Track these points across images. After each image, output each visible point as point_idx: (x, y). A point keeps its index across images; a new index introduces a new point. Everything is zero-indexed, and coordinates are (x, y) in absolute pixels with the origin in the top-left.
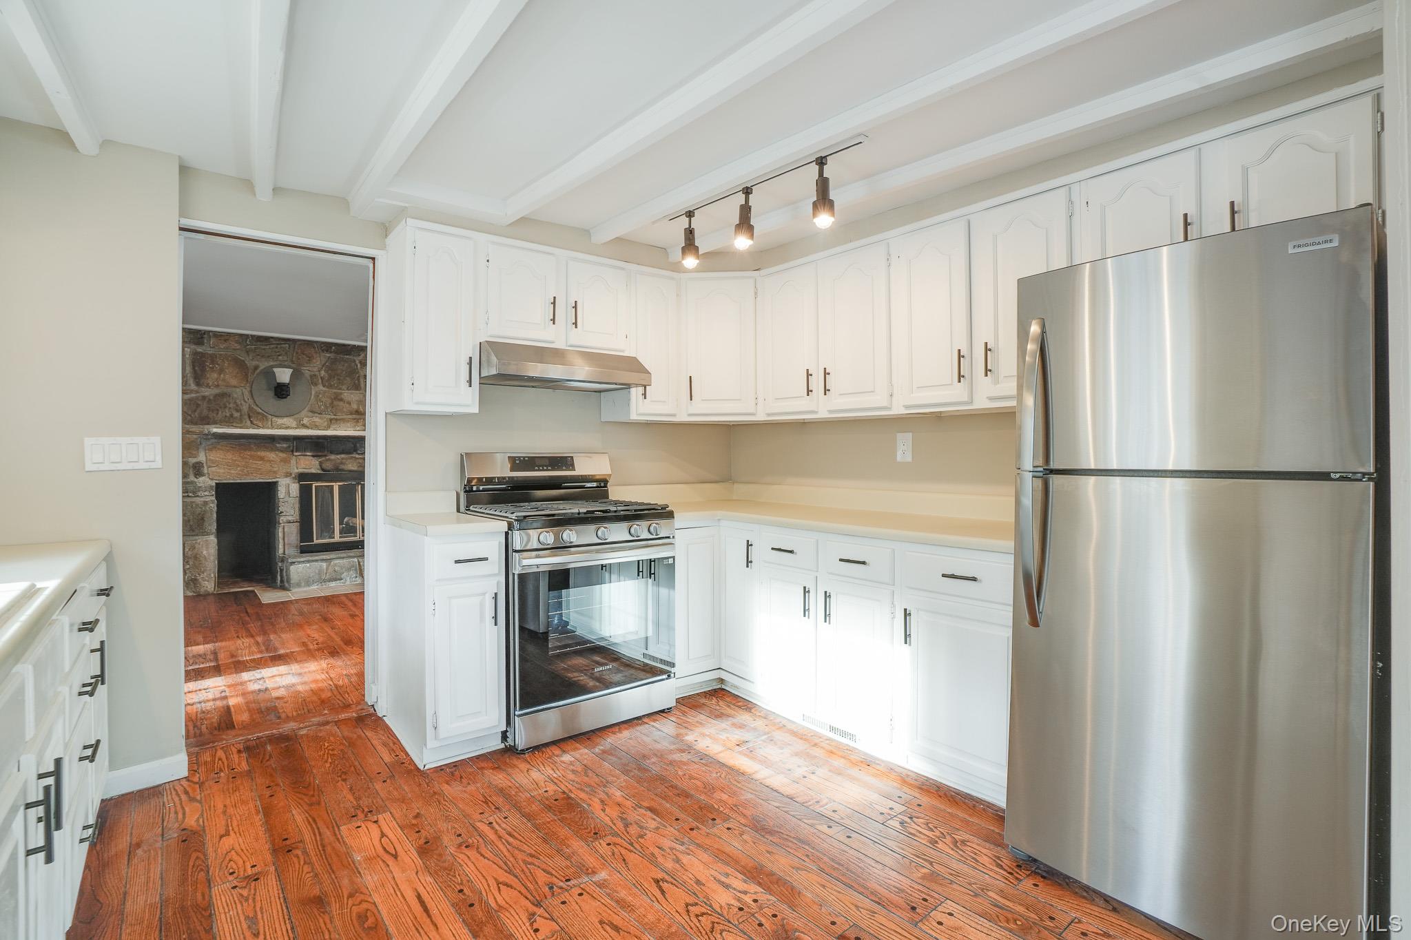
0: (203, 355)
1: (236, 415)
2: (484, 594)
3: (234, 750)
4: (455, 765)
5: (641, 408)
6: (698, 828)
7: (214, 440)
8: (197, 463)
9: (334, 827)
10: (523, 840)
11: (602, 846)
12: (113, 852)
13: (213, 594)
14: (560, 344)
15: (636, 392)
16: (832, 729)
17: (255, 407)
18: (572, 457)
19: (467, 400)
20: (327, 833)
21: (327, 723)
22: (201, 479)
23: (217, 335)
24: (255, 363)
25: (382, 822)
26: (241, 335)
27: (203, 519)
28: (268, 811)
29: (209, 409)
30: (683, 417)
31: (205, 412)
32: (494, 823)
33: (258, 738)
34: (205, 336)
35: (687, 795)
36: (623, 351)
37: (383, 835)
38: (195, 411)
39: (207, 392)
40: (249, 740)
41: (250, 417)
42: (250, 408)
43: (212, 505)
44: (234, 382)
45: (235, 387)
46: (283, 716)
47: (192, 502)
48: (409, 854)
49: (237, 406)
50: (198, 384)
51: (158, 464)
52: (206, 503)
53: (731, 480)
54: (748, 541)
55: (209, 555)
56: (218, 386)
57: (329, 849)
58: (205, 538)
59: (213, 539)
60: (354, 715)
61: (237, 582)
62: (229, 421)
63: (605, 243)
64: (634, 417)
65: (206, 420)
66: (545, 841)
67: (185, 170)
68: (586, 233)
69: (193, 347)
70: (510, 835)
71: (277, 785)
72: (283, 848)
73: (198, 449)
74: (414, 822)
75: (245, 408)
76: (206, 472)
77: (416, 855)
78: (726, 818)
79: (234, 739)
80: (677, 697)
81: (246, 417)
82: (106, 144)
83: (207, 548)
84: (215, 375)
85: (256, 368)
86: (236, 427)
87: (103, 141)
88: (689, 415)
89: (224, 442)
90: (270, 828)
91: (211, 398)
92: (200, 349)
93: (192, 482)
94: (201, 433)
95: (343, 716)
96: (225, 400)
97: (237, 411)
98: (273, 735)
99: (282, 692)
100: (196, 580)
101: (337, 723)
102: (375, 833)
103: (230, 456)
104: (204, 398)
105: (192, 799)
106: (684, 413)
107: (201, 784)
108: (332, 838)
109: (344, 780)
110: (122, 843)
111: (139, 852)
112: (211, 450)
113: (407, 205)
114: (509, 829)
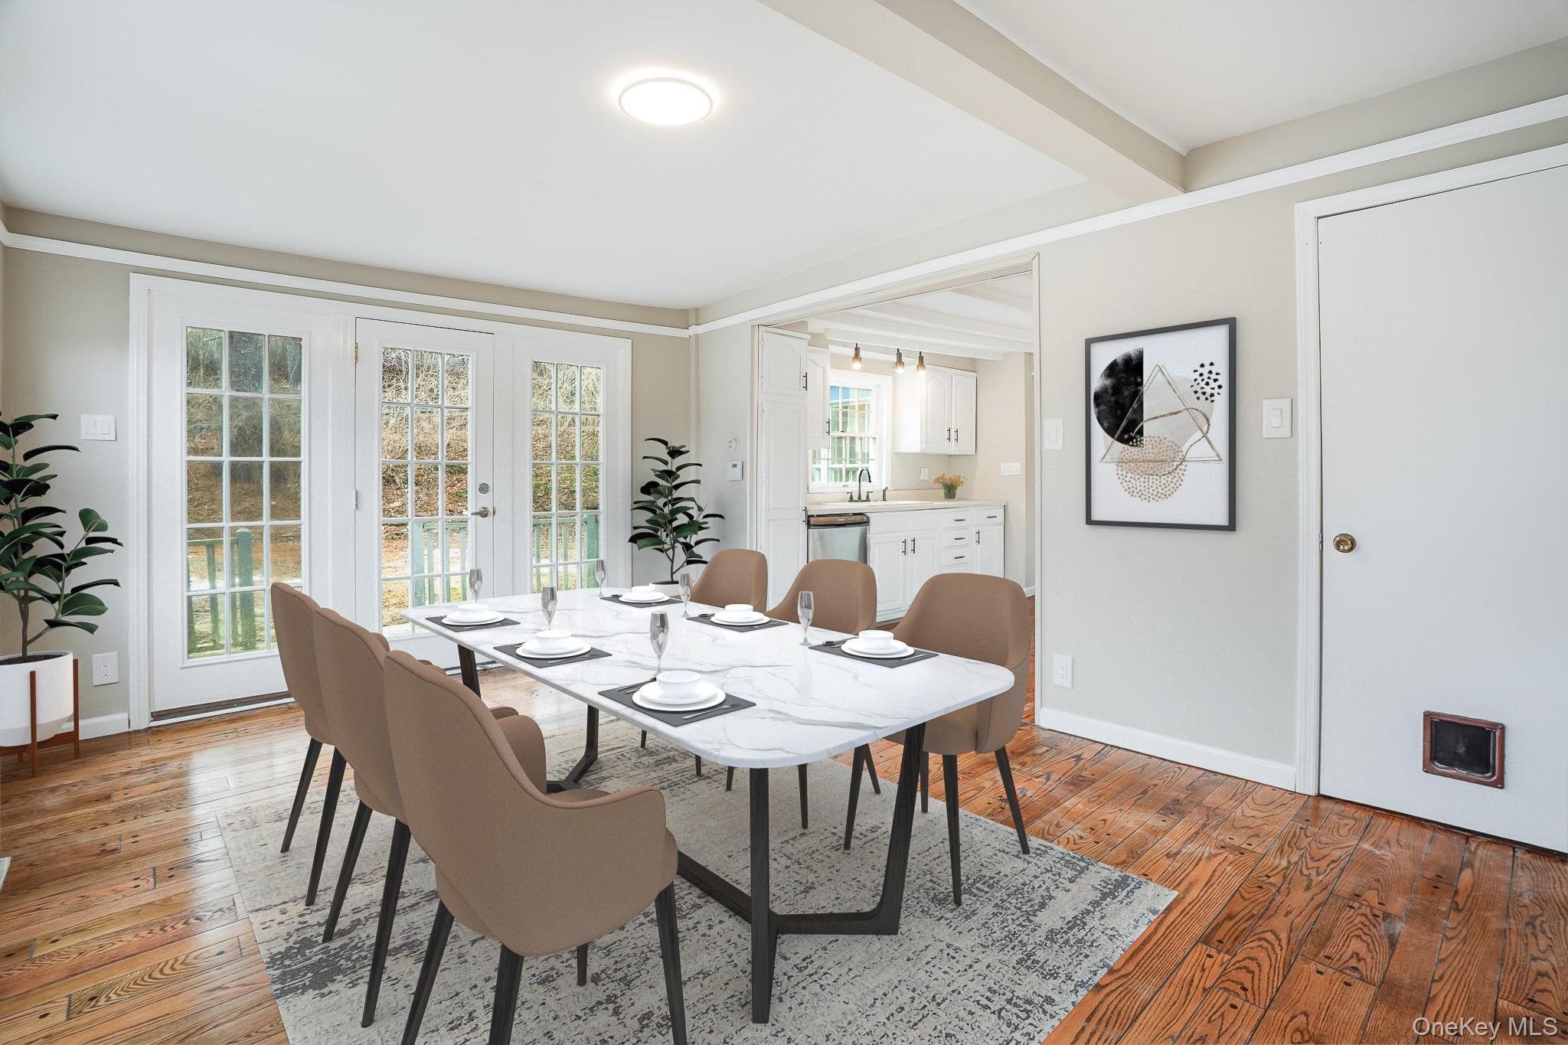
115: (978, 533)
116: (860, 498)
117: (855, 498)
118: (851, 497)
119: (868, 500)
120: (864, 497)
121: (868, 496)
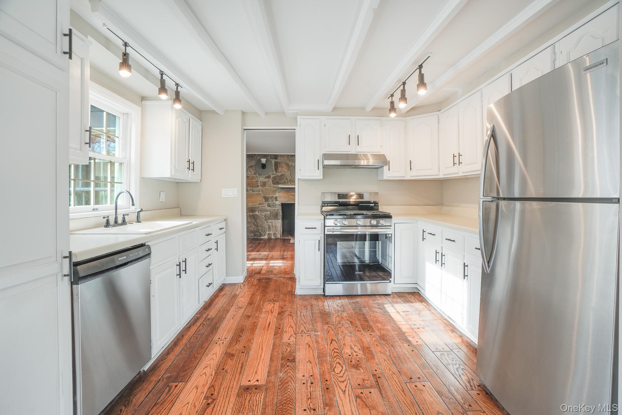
0: (277, 162)
1: (286, 181)
2: (316, 240)
3: (256, 279)
4: (305, 295)
5: (388, 174)
6: (361, 331)
7: (280, 190)
8: (276, 197)
9: (264, 302)
10: (306, 318)
11: (326, 327)
12: (220, 295)
13: (280, 239)
14: (353, 152)
15: (386, 168)
16: (448, 317)
17: (291, 178)
18: (363, 194)
19: (318, 174)
20: (262, 303)
21: (282, 277)
22: (277, 202)
23: (281, 156)
24: (291, 164)
25: (276, 304)
26: (288, 155)
27: (277, 214)
28: (253, 295)
29: (279, 180)
30: (408, 178)
31: (278, 181)
32: (302, 312)
33: (263, 277)
34: (278, 156)
35: (367, 321)
36: (380, 152)
37: (273, 307)
38: (275, 180)
39: (279, 174)
40: (261, 277)
41: (290, 182)
42: (290, 179)
43: (280, 210)
44: (285, 171)
45: (286, 172)
46: (273, 273)
47: (274, 209)
48: (276, 313)
49: (287, 178)
50: (276, 172)
51: (237, 196)
52: (278, 209)
53: (443, 205)
54: (423, 230)
55: (279, 226)
56: (281, 172)
57: (259, 306)
58: (278, 221)
59: (280, 221)
60: (290, 277)
61: (288, 236)
62: (284, 183)
63: (370, 111)
64: (385, 178)
65: (278, 183)
66: (312, 320)
67: (243, 113)
68: (364, 108)
69: (275, 160)
70: (304, 316)
71: (259, 290)
72: (251, 303)
73: (276, 193)
74: (283, 306)
75: (289, 179)
76: (278, 199)
77: (277, 313)
78: (373, 331)
79: (258, 276)
80: (393, 292)
81: (289, 182)
82: (226, 111)
83: (278, 224)
84: (280, 169)
85: (292, 165)
86: (286, 185)
87: (225, 111)
88: (411, 176)
89: (283, 190)
90: (251, 298)
91: (280, 176)
92: (276, 161)
93: (274, 203)
94: (277, 187)
95: (286, 276)
96: (283, 176)
97: (286, 180)
98: (267, 277)
99: (277, 267)
100: (275, 234)
101: (284, 278)
102: (272, 306)
103: (285, 194)
104: (278, 176)
105: (241, 288)
106: (410, 176)
107: (244, 285)
108: (262, 304)
109: (275, 292)
110: (222, 293)
111: (225, 296)
112: (279, 192)
113: (297, 112)
114: (305, 315)
115: (217, 242)
116: (116, 222)
117: (112, 221)
118: (108, 221)
119: (124, 222)
120: (120, 220)
121: (124, 218)
